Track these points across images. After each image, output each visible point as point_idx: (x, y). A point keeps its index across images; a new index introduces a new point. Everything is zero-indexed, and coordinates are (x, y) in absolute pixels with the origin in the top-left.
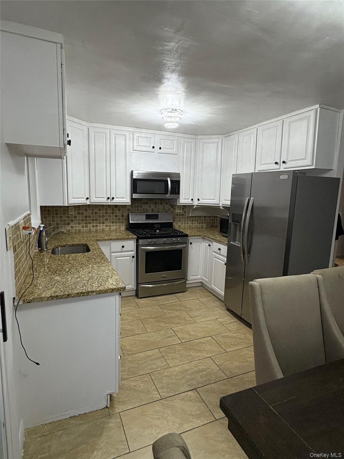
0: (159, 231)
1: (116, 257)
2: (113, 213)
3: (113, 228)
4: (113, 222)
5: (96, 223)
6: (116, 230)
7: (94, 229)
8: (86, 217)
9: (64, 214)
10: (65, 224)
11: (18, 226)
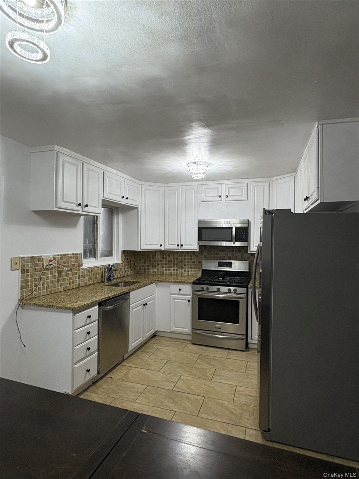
0: (222, 279)
1: (174, 299)
2: (191, 259)
3: (191, 273)
4: (191, 268)
5: (177, 267)
6: (193, 275)
7: (174, 273)
8: (169, 261)
9: (153, 258)
10: (153, 267)
11: (40, 259)
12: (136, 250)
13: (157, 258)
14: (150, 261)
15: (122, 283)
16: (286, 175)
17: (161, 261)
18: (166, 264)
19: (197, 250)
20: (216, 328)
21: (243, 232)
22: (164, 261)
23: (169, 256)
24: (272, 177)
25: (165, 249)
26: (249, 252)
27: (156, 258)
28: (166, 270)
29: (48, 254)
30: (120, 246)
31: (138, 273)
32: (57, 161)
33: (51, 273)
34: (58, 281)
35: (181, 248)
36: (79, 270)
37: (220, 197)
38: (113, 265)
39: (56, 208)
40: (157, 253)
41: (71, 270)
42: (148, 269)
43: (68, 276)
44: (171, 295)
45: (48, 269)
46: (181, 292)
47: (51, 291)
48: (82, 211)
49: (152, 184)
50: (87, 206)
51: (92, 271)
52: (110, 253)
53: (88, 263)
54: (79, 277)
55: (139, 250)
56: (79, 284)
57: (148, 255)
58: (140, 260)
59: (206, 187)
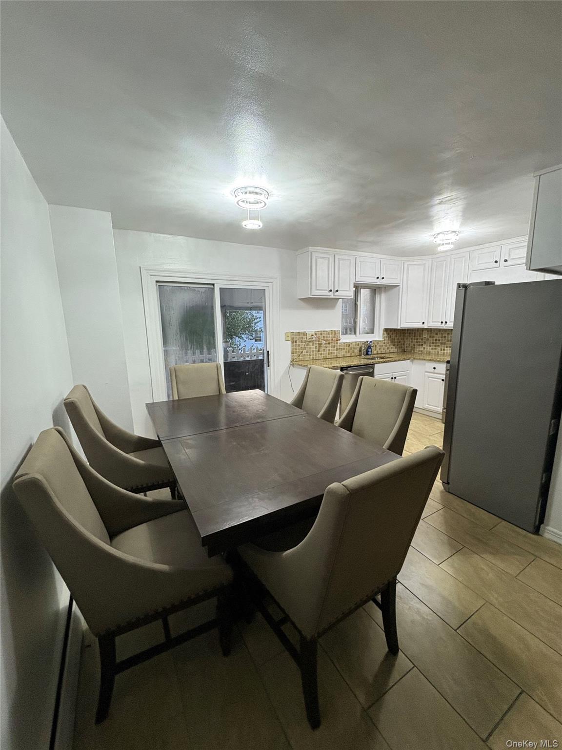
1: (429, 377)
8: (436, 340)
9: (420, 336)
10: (419, 345)
11: (305, 334)
12: (397, 328)
13: (424, 336)
14: (417, 339)
17: (427, 340)
18: (433, 343)
22: (431, 340)
23: (437, 334)
25: (429, 327)
27: (422, 337)
28: (432, 349)
29: (310, 330)
30: (383, 323)
31: (405, 351)
32: (311, 259)
33: (313, 344)
34: (319, 351)
35: (446, 326)
36: (337, 344)
37: (496, 262)
38: (371, 342)
39: (311, 295)
40: (424, 331)
41: (329, 343)
42: (414, 348)
43: (327, 348)
44: (426, 373)
45: (310, 341)
46: (436, 371)
47: (313, 358)
48: (334, 296)
49: (416, 258)
50: (337, 291)
51: (349, 346)
52: (372, 331)
53: (346, 339)
54: (337, 350)
55: (399, 328)
56: (336, 355)
57: (415, 333)
58: (407, 338)
59: (480, 252)
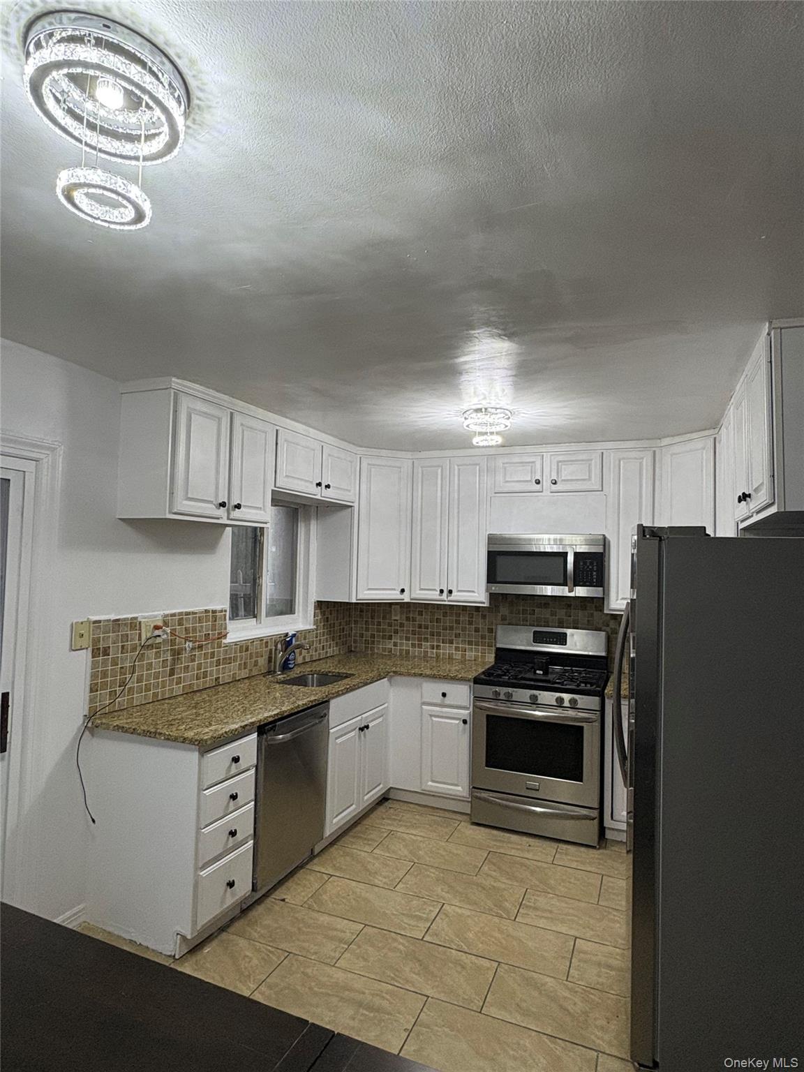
0: (541, 672)
1: (431, 716)
2: (470, 623)
3: (470, 655)
4: (470, 643)
5: (438, 641)
6: (475, 660)
7: (433, 653)
8: (420, 627)
9: (384, 618)
10: (384, 637)
11: (134, 624)
12: (347, 601)
13: (394, 618)
14: (379, 624)
15: (313, 675)
16: (694, 435)
17: (402, 625)
18: (414, 633)
19: (484, 603)
20: (527, 788)
21: (591, 564)
22: (409, 626)
23: (421, 613)
24: (660, 439)
25: (411, 599)
26: (605, 612)
27: (391, 619)
28: (413, 645)
29: (151, 612)
30: (310, 591)
31: (351, 651)
32: (175, 411)
33: (157, 655)
34: (172, 673)
35: (450, 598)
36: (219, 646)
37: (538, 482)
38: (294, 635)
39: (170, 512)
40: (393, 607)
41: (200, 647)
42: (373, 642)
43: (193, 660)
44: (424, 707)
45: (151, 647)
46: (447, 701)
47: (155, 695)
48: (228, 519)
49: (384, 452)
50: (238, 506)
51: (247, 650)
52: (287, 608)
53: (240, 631)
54: (218, 663)
55: (354, 601)
56: (217, 679)
57: (373, 611)
58: (356, 622)
59: (506, 461)
